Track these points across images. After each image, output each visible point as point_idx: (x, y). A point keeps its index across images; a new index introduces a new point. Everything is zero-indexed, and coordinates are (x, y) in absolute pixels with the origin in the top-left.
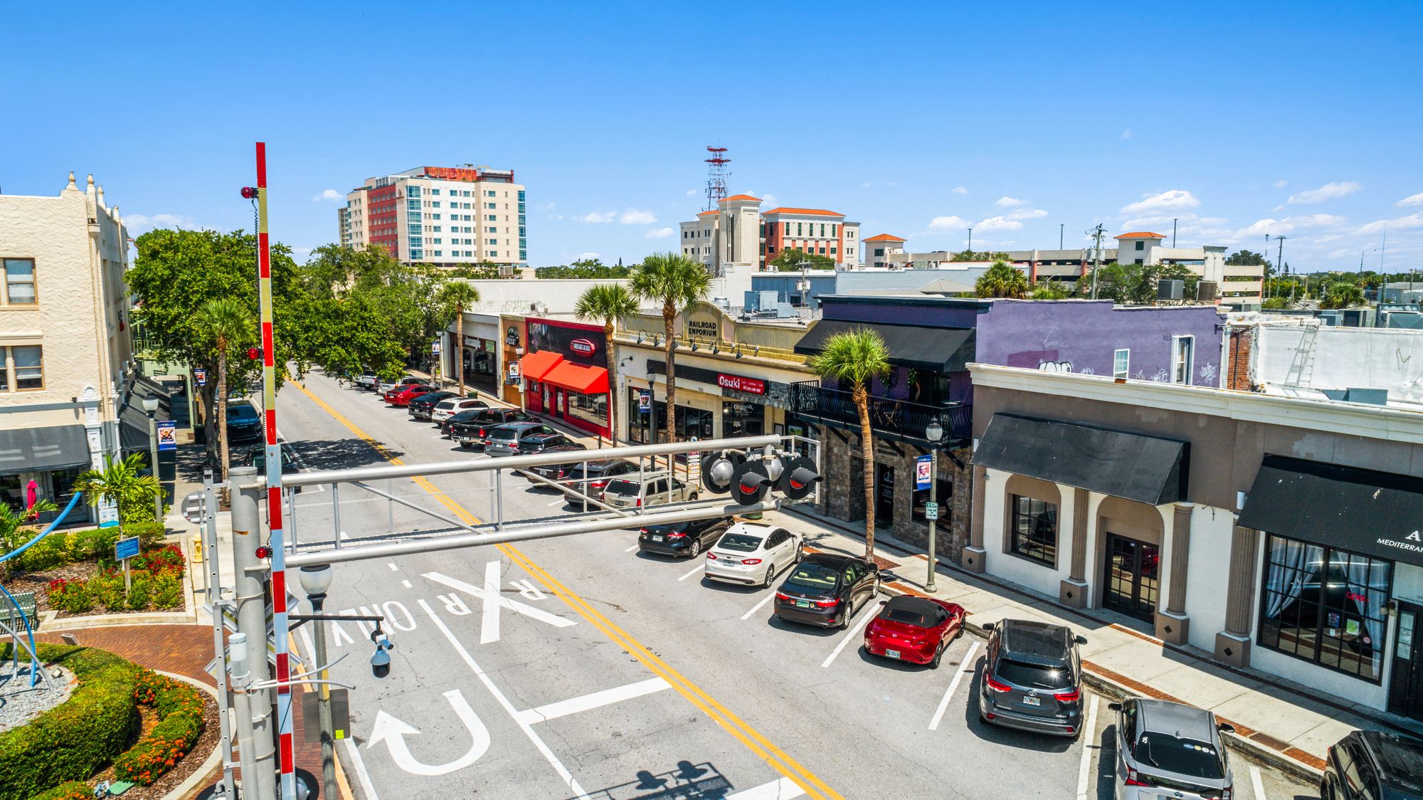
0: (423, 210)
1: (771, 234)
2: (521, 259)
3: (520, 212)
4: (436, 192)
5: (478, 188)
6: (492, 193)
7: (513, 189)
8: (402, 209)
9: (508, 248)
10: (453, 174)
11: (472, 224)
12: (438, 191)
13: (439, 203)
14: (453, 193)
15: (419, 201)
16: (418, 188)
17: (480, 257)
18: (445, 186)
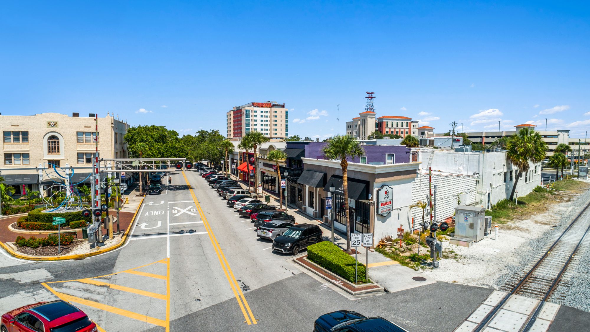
0: (251, 118)
1: (381, 126)
2: (286, 136)
3: (286, 118)
4: (256, 112)
5: (271, 110)
6: (276, 112)
7: (283, 110)
8: (244, 118)
9: (281, 132)
10: (262, 105)
11: (268, 123)
12: (256, 111)
13: (256, 116)
14: (262, 112)
15: (249, 115)
16: (249, 110)
17: (271, 135)
18: (259, 109)
